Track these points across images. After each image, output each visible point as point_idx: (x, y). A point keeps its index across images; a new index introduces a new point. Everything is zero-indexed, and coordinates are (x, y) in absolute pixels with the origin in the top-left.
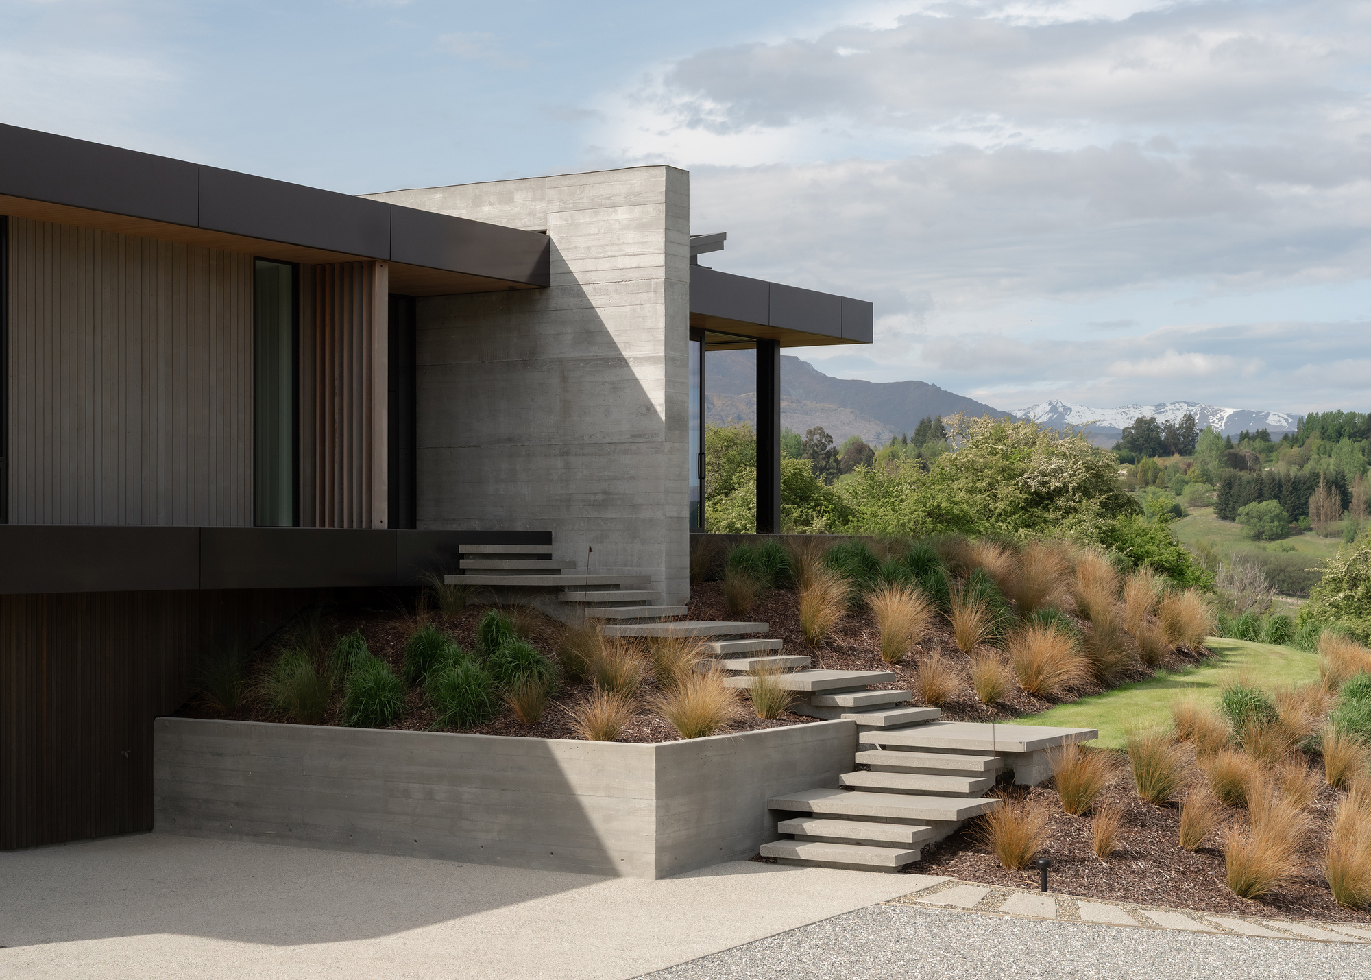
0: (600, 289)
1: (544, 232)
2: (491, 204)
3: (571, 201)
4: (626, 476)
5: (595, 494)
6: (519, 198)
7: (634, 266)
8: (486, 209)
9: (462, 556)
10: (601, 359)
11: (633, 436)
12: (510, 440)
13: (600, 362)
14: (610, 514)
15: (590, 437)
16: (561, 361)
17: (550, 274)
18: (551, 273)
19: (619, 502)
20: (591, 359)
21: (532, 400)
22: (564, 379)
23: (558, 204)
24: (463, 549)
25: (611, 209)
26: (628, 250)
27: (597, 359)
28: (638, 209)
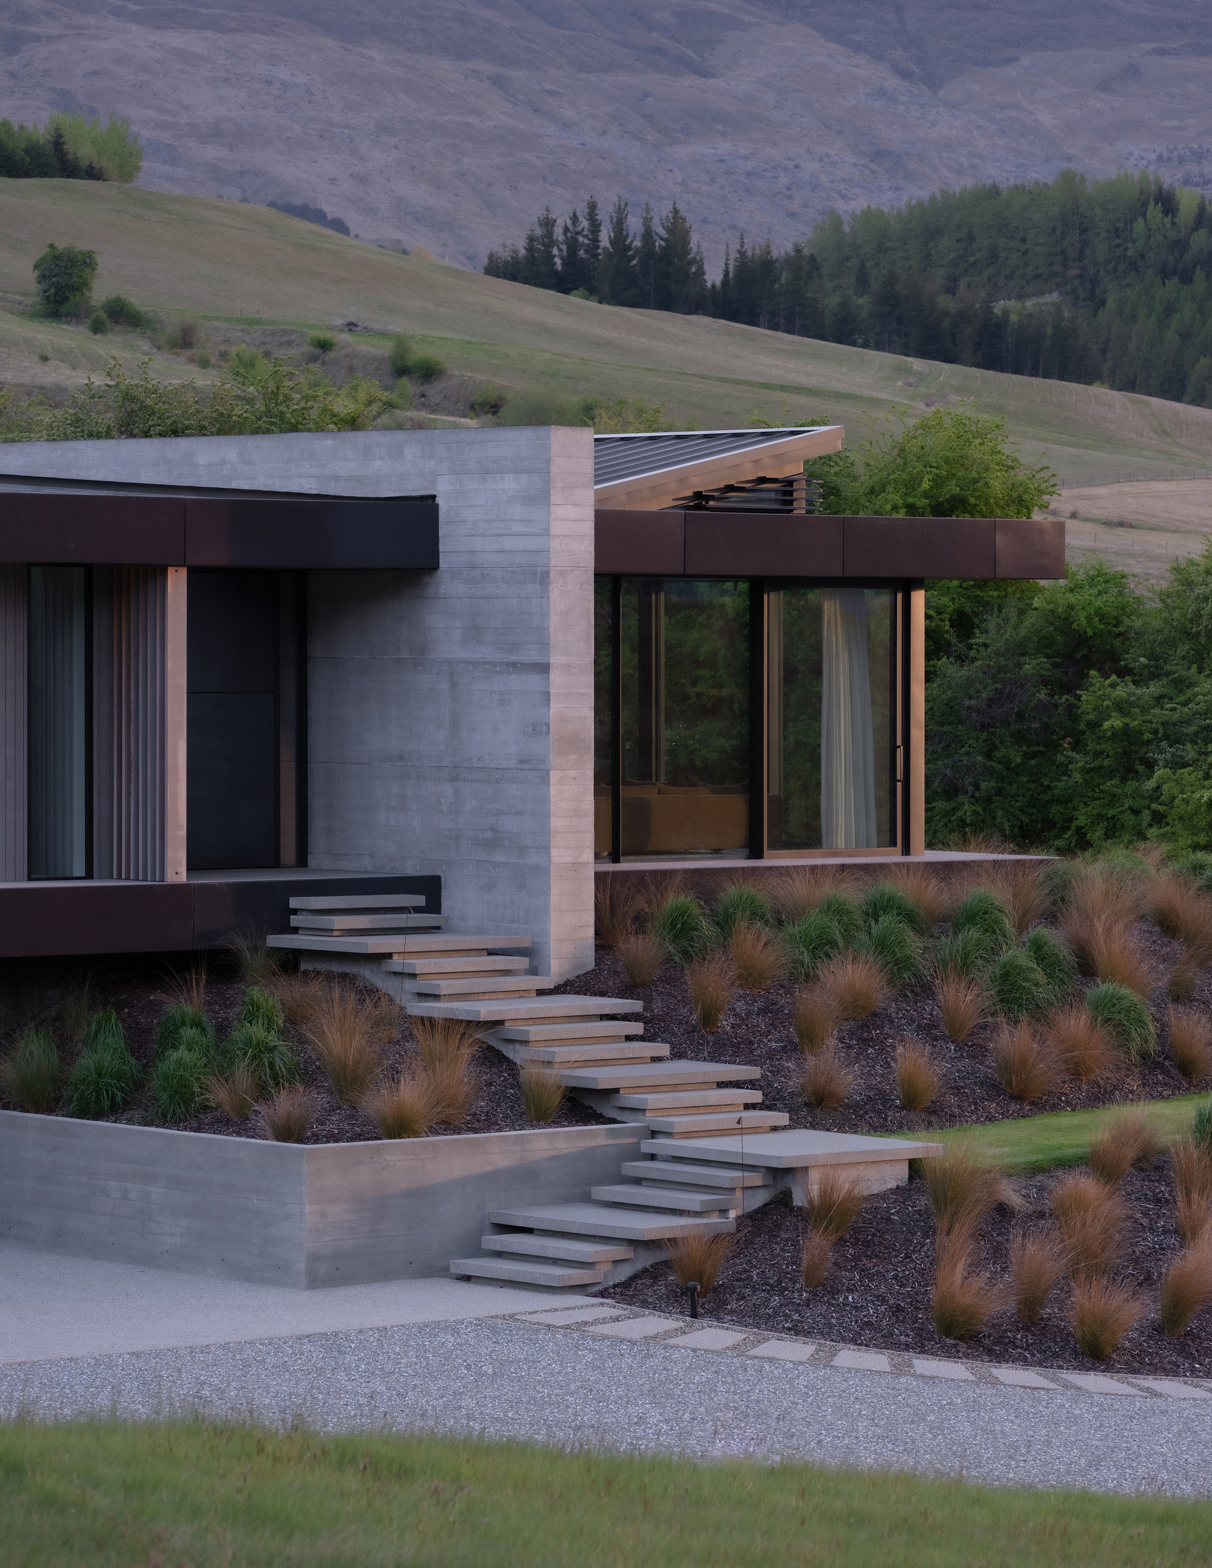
0: (488, 575)
1: (434, 497)
2: (381, 458)
3: (459, 462)
4: (513, 811)
5: (484, 831)
6: (410, 452)
7: (521, 549)
8: (377, 463)
9: (295, 912)
10: (489, 663)
11: (521, 761)
12: (401, 757)
13: (488, 667)
14: (498, 857)
15: (479, 760)
16: (450, 662)
17: (438, 552)
18: (440, 550)
19: (506, 843)
20: (479, 662)
21: (423, 709)
22: (453, 685)
23: (446, 464)
24: (294, 902)
25: (498, 476)
26: (517, 528)
27: (485, 663)
28: (524, 478)
